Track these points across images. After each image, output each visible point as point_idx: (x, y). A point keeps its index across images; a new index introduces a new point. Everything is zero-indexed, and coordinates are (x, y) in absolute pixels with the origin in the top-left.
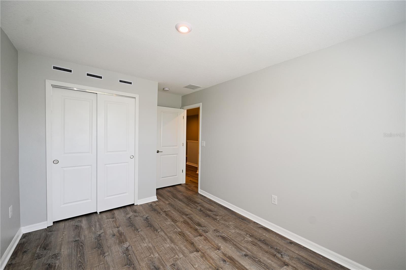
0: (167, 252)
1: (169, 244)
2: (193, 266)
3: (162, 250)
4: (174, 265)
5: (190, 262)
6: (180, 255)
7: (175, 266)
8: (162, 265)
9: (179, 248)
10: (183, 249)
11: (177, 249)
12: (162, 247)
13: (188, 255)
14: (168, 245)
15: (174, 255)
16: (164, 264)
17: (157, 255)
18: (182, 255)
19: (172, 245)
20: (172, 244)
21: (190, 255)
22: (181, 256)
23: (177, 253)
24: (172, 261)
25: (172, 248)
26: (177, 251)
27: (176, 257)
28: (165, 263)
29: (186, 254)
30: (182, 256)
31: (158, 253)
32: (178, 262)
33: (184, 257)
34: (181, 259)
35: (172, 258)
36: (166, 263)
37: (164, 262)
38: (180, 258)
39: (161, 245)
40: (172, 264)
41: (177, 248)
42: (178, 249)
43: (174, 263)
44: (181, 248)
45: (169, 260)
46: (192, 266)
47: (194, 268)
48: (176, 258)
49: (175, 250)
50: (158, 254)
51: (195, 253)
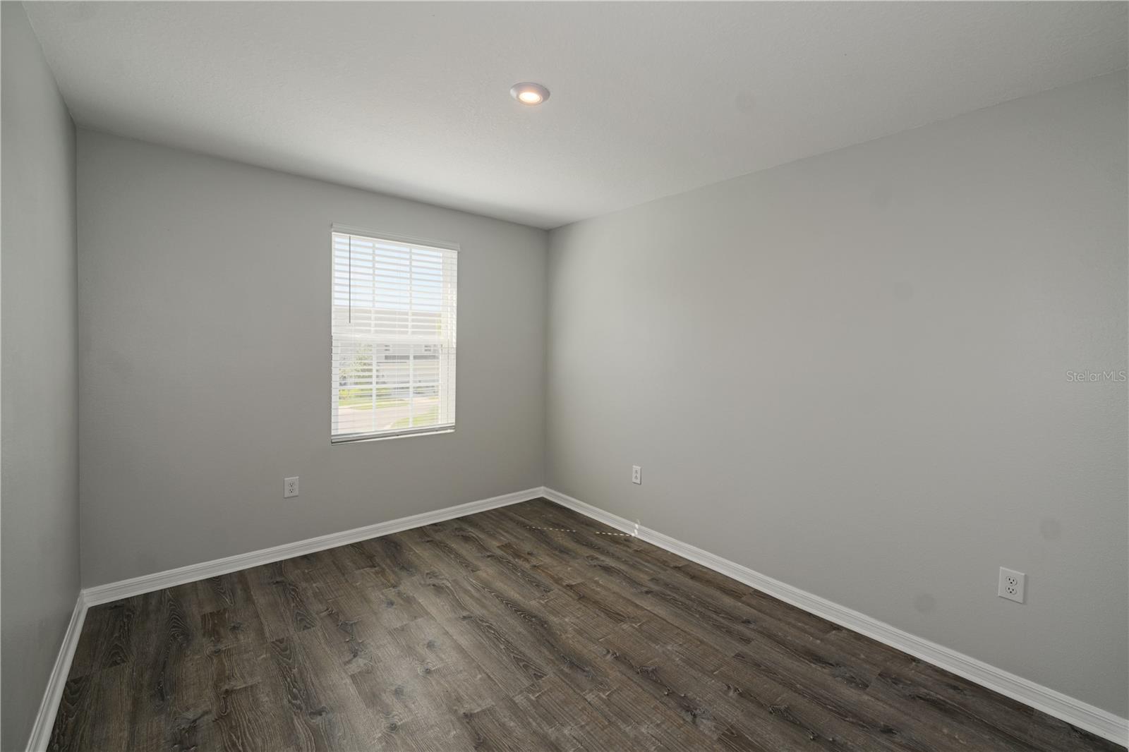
0: (563, 709)
1: (564, 736)
2: (489, 677)
3: (581, 713)
4: (538, 677)
5: (496, 684)
6: (522, 700)
7: (535, 674)
8: (566, 675)
9: (529, 723)
10: (514, 721)
11: (535, 720)
12: (583, 723)
13: (501, 703)
14: (566, 732)
15: (541, 702)
16: (561, 676)
17: (590, 697)
18: (517, 702)
19: (551, 732)
20: (553, 738)
21: (494, 704)
22: (519, 699)
23: (532, 708)
24: (544, 684)
25: (550, 724)
26: (533, 711)
27: (533, 696)
28: (562, 679)
29: (506, 705)
30: (517, 697)
31: (589, 703)
32: (527, 683)
33: (511, 695)
34: (519, 690)
35: (545, 692)
36: (557, 679)
37: (564, 682)
38: (521, 692)
39: (592, 733)
40: (543, 679)
41: (534, 724)
42: (531, 720)
43: (537, 680)
44: (522, 723)
45: (551, 686)
46: (492, 676)
47: (485, 673)
48: (533, 692)
49: (540, 716)
50: (589, 700)
51: (476, 712)
